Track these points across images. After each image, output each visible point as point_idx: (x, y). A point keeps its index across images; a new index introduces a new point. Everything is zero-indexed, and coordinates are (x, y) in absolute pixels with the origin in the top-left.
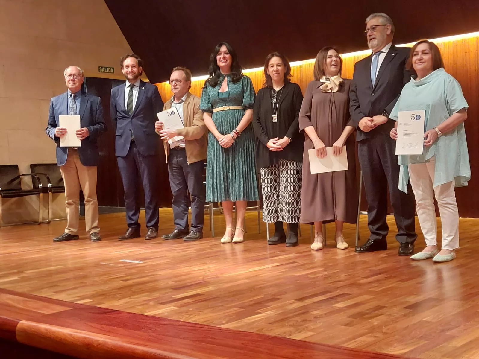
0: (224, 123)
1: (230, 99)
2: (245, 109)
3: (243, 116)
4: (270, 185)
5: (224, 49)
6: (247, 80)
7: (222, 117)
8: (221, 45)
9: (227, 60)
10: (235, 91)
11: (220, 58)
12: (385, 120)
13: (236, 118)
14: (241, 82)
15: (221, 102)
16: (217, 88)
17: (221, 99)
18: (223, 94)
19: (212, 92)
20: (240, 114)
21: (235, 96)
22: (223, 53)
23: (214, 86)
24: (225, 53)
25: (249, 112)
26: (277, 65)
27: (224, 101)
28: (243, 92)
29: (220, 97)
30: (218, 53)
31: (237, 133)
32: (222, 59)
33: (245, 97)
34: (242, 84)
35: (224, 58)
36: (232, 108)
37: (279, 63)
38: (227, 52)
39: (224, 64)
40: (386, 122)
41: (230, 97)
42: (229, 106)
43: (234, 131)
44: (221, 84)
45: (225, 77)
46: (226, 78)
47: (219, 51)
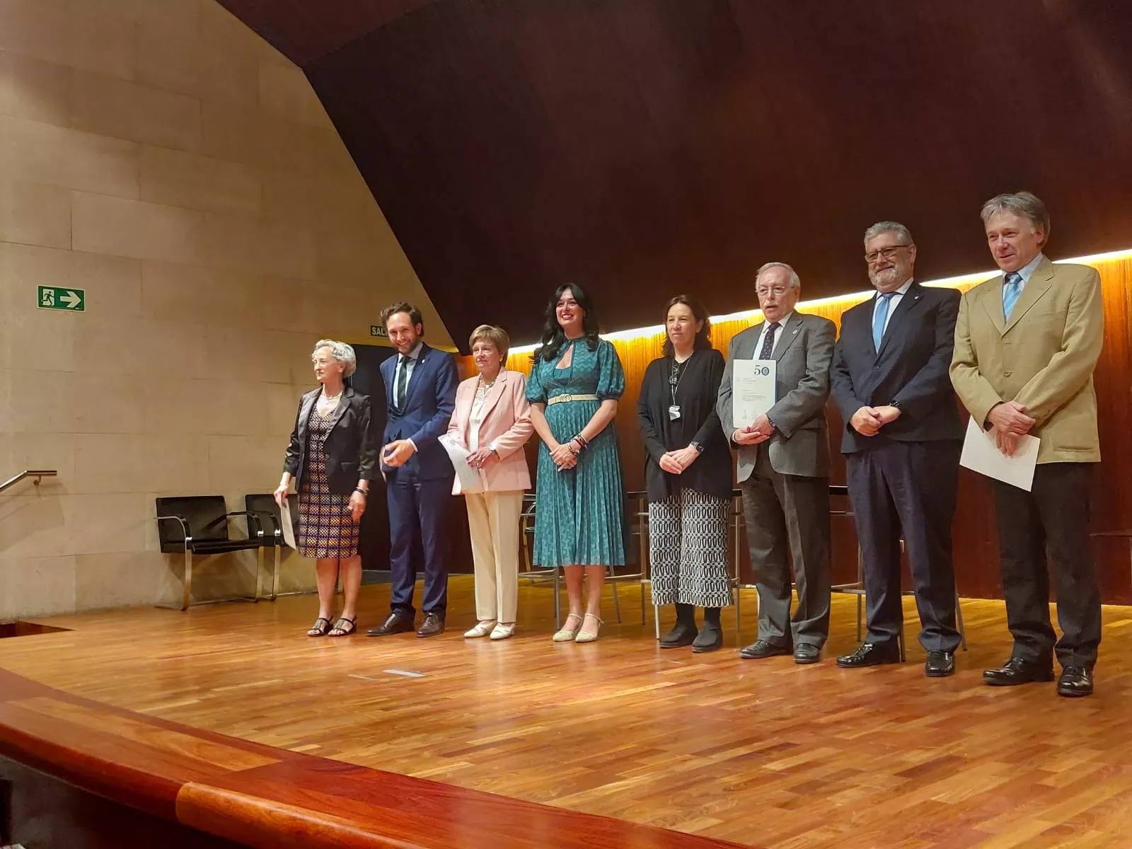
0: (562, 423)
1: (572, 381)
2: (600, 401)
3: (596, 411)
4: (663, 534)
5: (567, 295)
6: (606, 349)
7: (558, 412)
8: (564, 288)
9: (572, 316)
10: (583, 367)
11: (561, 312)
12: (893, 415)
13: (583, 416)
14: (597, 352)
15: (557, 387)
16: (554, 362)
17: (558, 381)
18: (561, 371)
19: (546, 368)
20: (590, 409)
21: (581, 376)
22: (566, 303)
23: (549, 360)
24: (570, 302)
25: (607, 404)
26: (681, 319)
27: (564, 384)
28: (598, 368)
29: (557, 377)
30: (557, 301)
31: (581, 442)
32: (563, 313)
33: (602, 378)
34: (597, 354)
35: (567, 311)
36: (575, 398)
37: (683, 316)
38: (574, 300)
39: (567, 322)
40: (896, 418)
41: (573, 376)
42: (571, 394)
43: (576, 437)
44: (561, 357)
45: (570, 344)
46: (572, 346)
47: (558, 299)
